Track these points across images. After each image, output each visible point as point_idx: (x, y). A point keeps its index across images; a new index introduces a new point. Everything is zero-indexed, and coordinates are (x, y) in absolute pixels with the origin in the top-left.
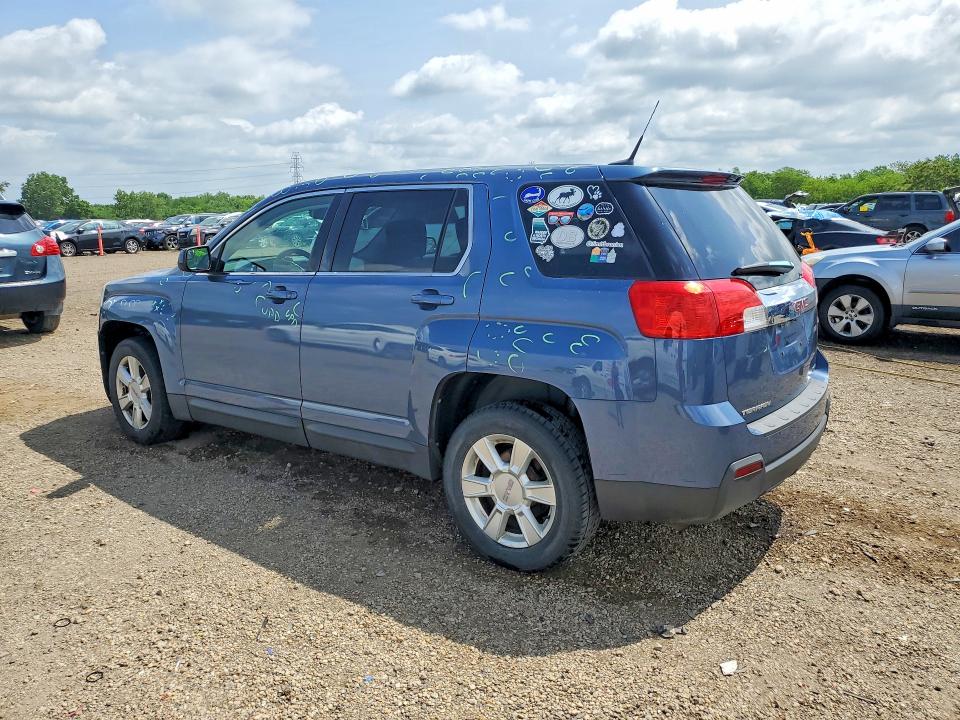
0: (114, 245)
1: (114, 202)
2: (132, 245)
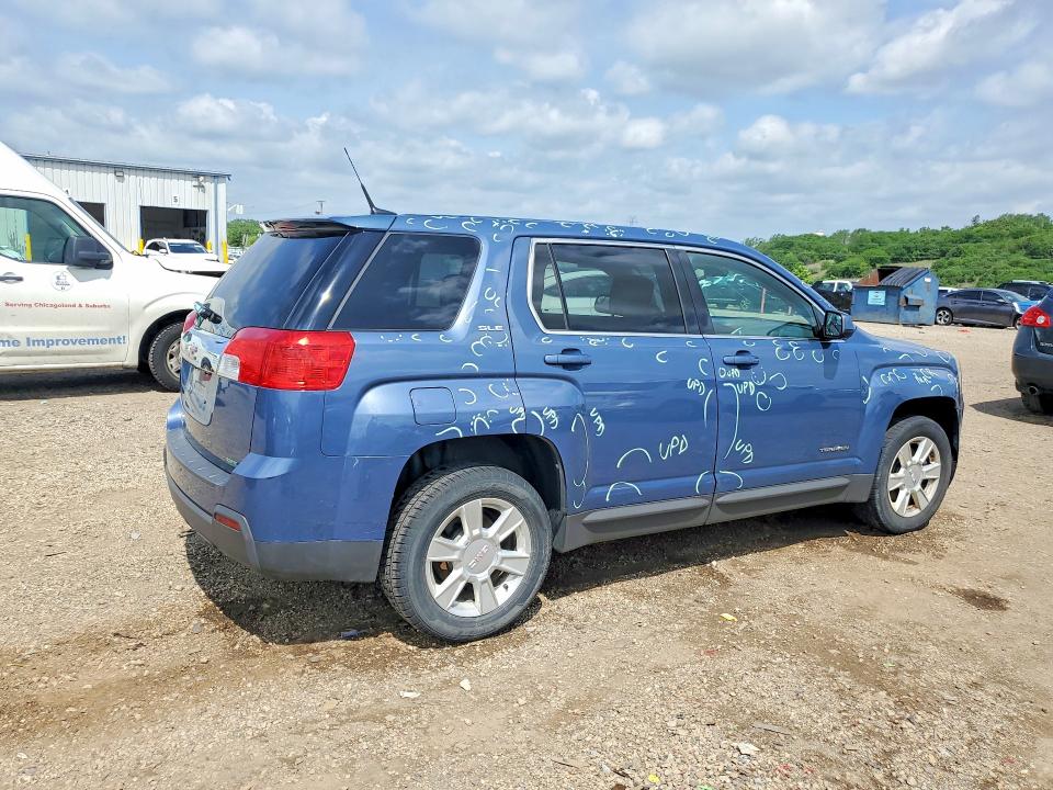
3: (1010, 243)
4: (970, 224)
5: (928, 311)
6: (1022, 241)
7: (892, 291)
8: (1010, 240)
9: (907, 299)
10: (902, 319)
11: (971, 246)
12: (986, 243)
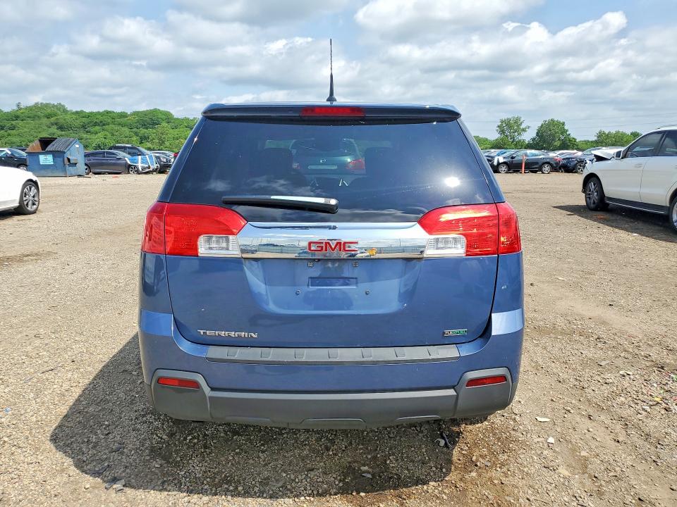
0: (534, 167)
1: (595, 138)
2: (547, 168)
3: (45, 121)
4: (16, 108)
5: (81, 167)
6: (53, 120)
7: (57, 154)
8: (46, 119)
9: (69, 160)
10: (68, 174)
11: (20, 123)
12: (29, 121)
